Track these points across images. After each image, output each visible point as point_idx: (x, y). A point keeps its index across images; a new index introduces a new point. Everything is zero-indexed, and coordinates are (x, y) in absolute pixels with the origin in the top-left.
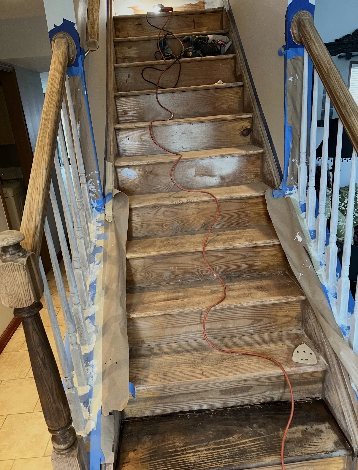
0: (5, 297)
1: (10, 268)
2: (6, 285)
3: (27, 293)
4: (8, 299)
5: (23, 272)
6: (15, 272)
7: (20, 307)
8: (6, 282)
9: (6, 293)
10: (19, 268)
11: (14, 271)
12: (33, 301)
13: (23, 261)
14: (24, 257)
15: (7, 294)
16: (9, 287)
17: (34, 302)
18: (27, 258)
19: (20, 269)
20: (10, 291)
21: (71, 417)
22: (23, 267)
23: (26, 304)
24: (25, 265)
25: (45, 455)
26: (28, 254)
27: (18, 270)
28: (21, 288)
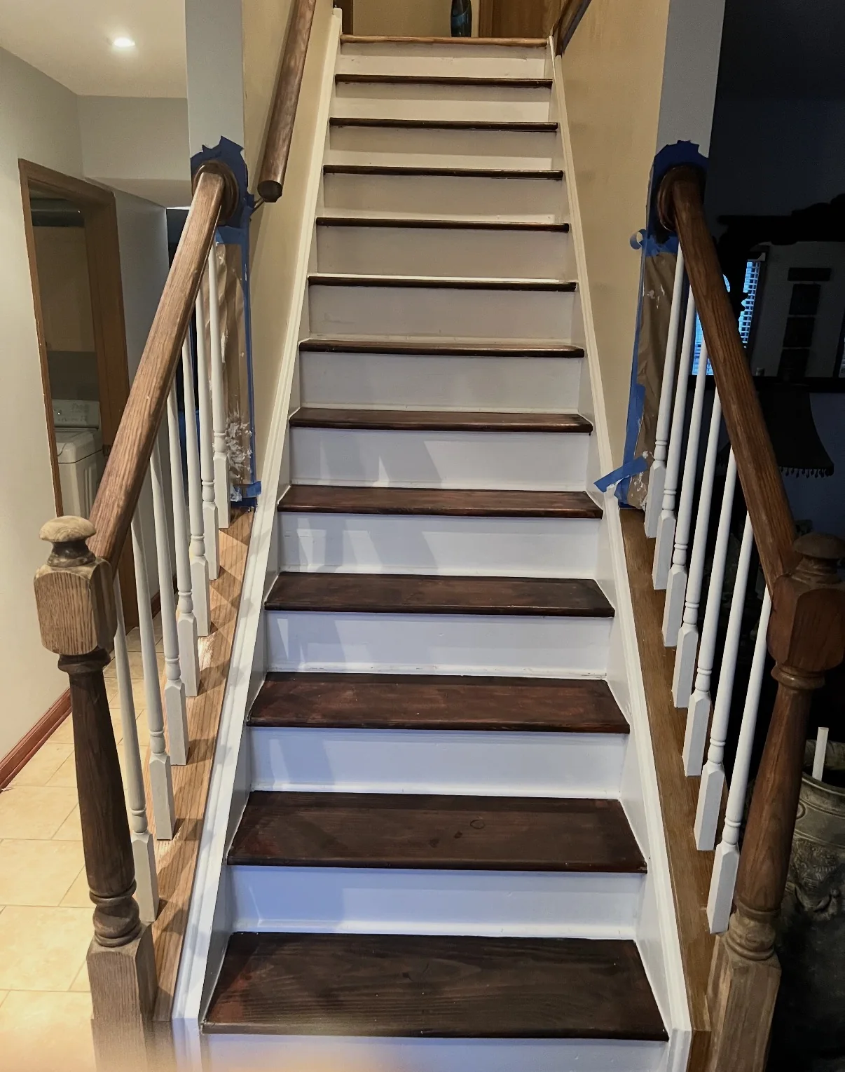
0: (47, 632)
1: (64, 581)
2: (53, 610)
3: (86, 629)
4: (53, 637)
5: (84, 591)
6: (71, 589)
7: (71, 654)
8: (54, 606)
9: (51, 624)
10: (78, 584)
11: (70, 586)
12: (95, 645)
13: (88, 572)
14: (92, 566)
15: (52, 627)
16: (57, 615)
17: (97, 647)
18: (95, 567)
19: (80, 584)
20: (58, 623)
21: (135, 881)
22: (86, 581)
23: (82, 648)
24: (89, 578)
25: (72, 990)
26: (97, 562)
27: (77, 587)
28: (78, 619)
